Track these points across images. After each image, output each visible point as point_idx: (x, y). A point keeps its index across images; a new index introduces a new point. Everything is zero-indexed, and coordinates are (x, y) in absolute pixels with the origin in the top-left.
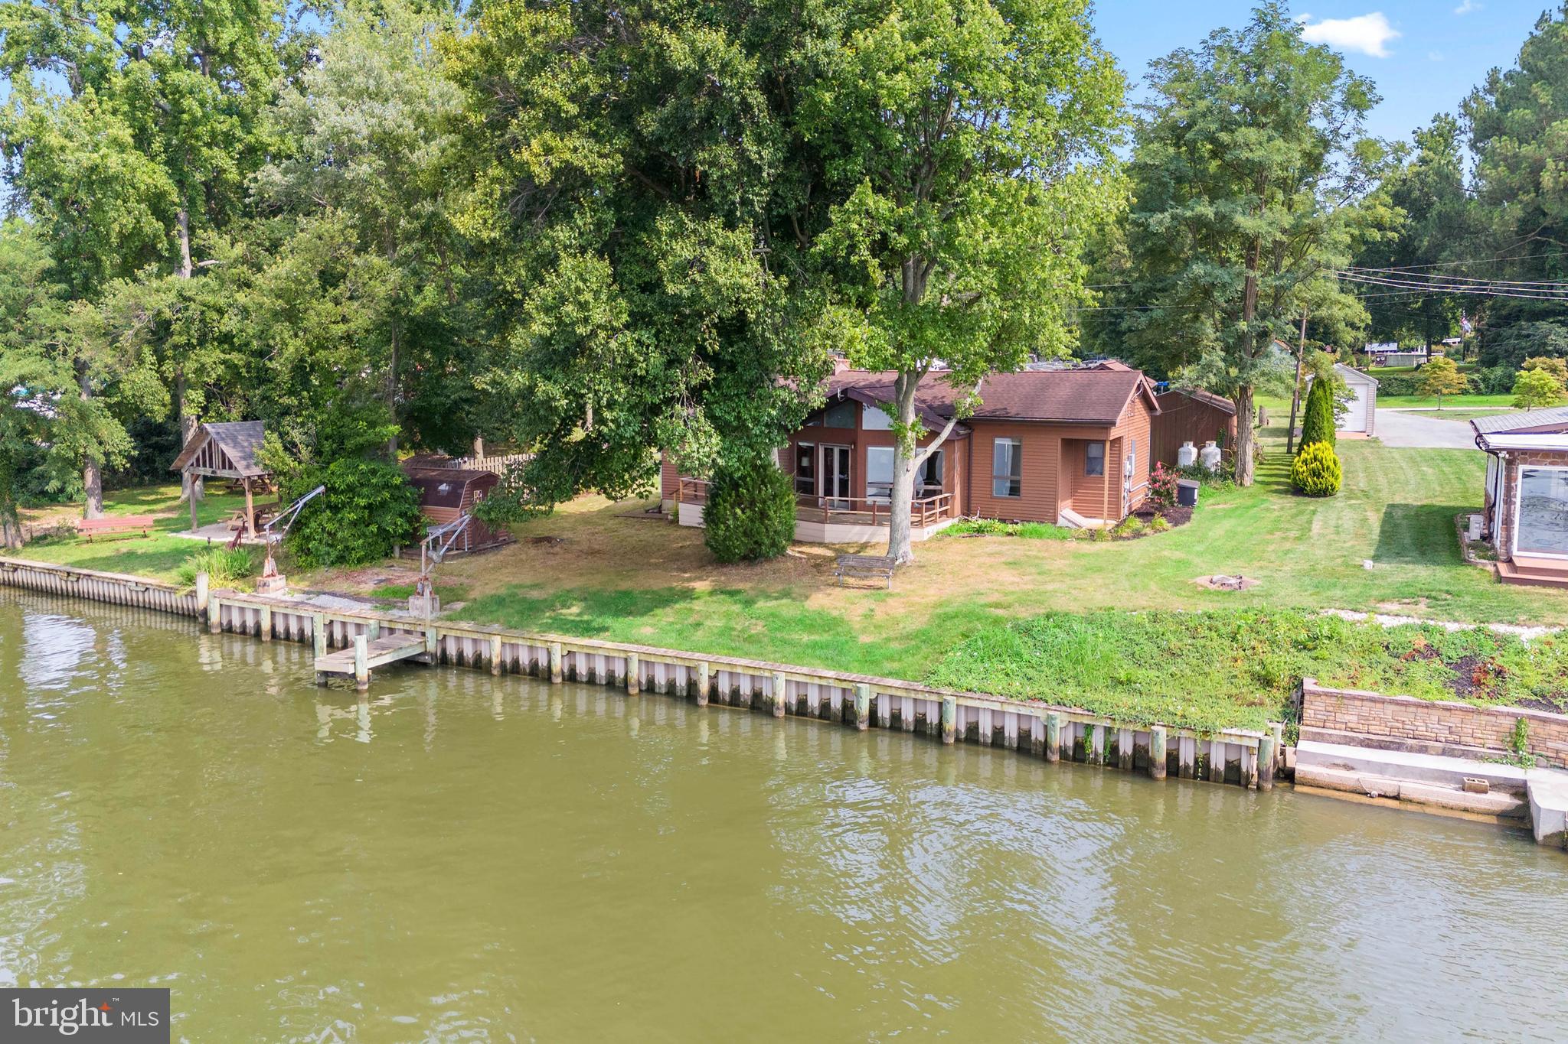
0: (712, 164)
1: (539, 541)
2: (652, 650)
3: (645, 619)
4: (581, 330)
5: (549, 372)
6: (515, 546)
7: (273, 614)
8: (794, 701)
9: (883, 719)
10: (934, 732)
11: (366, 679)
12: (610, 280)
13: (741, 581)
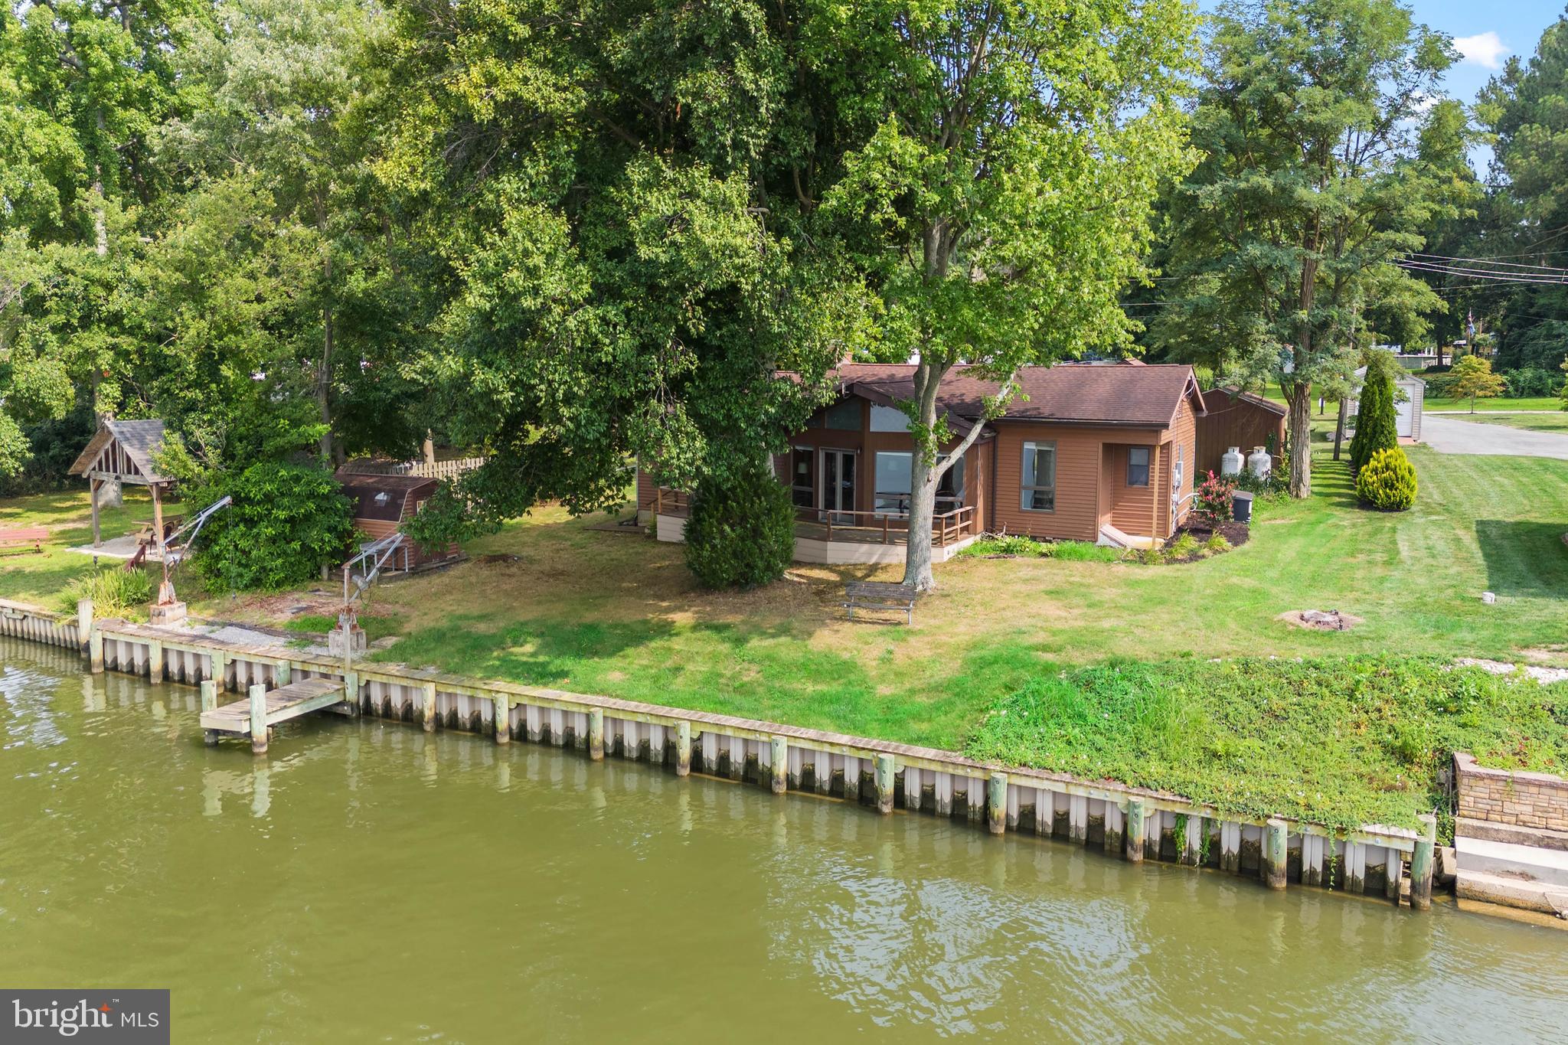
0: (696, 96)
1: (493, 559)
2: (620, 703)
3: (615, 661)
4: (528, 302)
5: (490, 357)
6: (466, 565)
7: (165, 651)
8: (797, 772)
9: (912, 798)
10: (978, 817)
11: (264, 739)
12: (567, 241)
13: (730, 612)
